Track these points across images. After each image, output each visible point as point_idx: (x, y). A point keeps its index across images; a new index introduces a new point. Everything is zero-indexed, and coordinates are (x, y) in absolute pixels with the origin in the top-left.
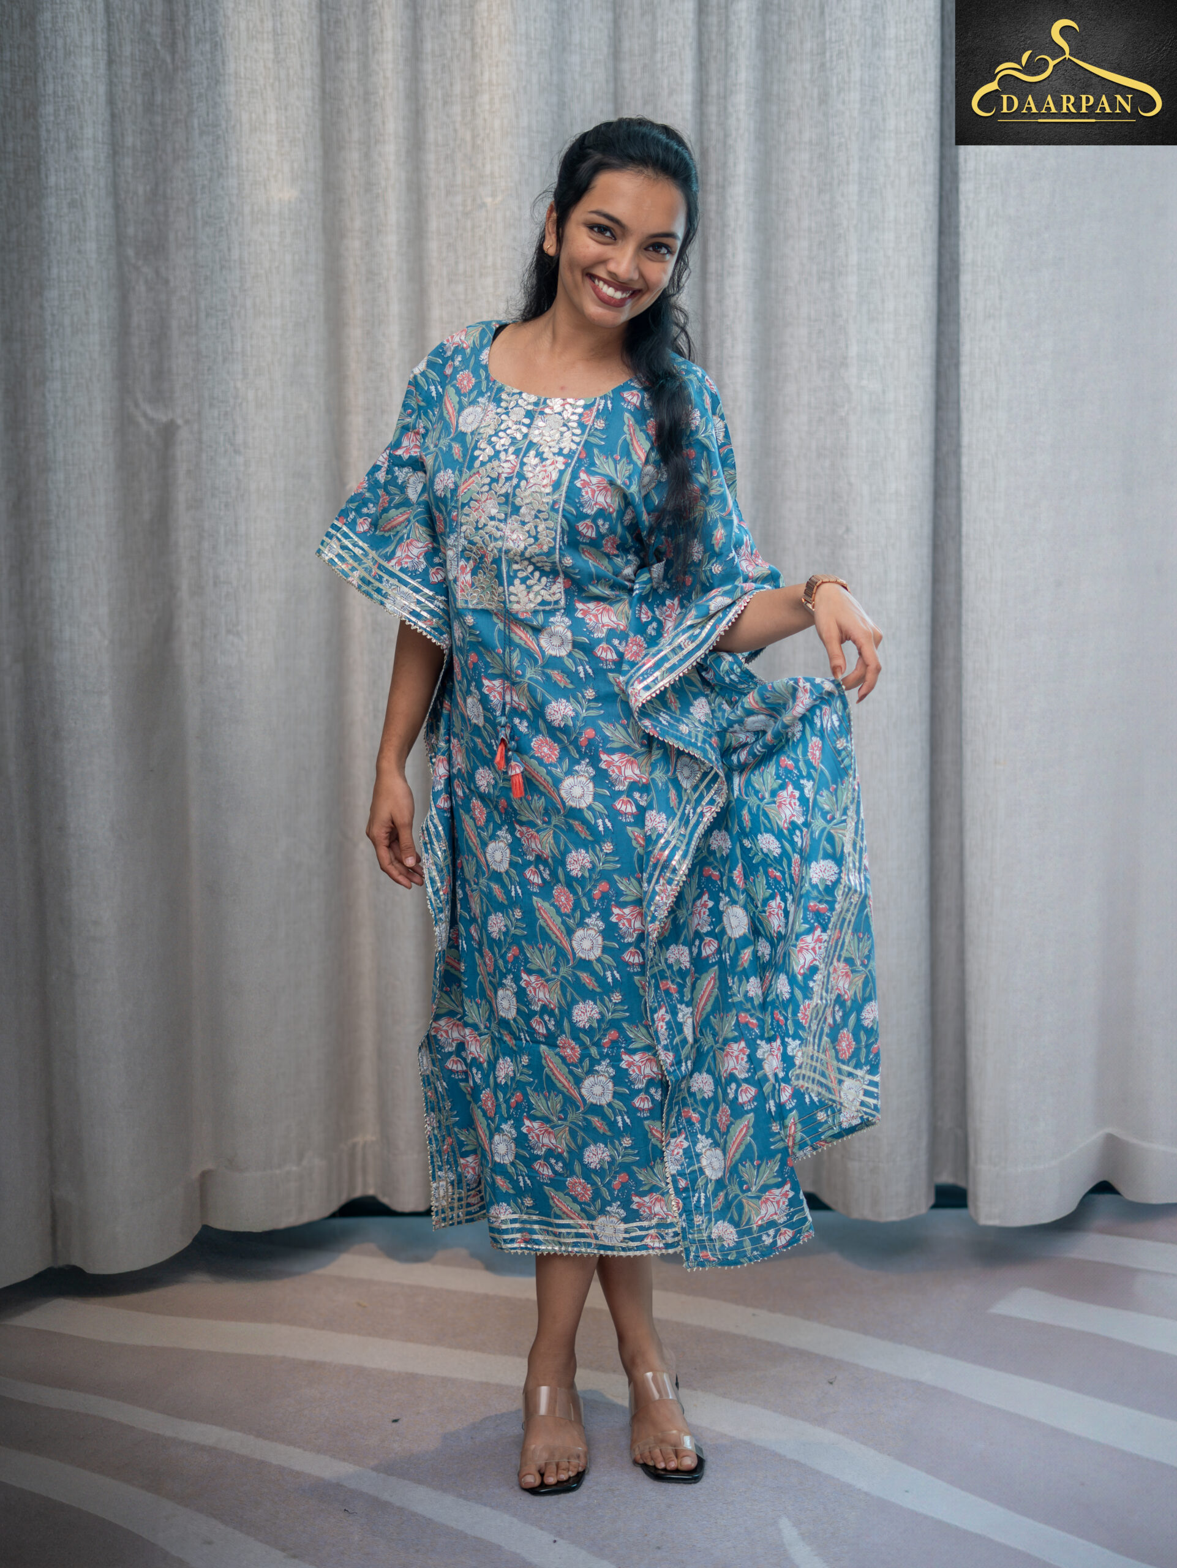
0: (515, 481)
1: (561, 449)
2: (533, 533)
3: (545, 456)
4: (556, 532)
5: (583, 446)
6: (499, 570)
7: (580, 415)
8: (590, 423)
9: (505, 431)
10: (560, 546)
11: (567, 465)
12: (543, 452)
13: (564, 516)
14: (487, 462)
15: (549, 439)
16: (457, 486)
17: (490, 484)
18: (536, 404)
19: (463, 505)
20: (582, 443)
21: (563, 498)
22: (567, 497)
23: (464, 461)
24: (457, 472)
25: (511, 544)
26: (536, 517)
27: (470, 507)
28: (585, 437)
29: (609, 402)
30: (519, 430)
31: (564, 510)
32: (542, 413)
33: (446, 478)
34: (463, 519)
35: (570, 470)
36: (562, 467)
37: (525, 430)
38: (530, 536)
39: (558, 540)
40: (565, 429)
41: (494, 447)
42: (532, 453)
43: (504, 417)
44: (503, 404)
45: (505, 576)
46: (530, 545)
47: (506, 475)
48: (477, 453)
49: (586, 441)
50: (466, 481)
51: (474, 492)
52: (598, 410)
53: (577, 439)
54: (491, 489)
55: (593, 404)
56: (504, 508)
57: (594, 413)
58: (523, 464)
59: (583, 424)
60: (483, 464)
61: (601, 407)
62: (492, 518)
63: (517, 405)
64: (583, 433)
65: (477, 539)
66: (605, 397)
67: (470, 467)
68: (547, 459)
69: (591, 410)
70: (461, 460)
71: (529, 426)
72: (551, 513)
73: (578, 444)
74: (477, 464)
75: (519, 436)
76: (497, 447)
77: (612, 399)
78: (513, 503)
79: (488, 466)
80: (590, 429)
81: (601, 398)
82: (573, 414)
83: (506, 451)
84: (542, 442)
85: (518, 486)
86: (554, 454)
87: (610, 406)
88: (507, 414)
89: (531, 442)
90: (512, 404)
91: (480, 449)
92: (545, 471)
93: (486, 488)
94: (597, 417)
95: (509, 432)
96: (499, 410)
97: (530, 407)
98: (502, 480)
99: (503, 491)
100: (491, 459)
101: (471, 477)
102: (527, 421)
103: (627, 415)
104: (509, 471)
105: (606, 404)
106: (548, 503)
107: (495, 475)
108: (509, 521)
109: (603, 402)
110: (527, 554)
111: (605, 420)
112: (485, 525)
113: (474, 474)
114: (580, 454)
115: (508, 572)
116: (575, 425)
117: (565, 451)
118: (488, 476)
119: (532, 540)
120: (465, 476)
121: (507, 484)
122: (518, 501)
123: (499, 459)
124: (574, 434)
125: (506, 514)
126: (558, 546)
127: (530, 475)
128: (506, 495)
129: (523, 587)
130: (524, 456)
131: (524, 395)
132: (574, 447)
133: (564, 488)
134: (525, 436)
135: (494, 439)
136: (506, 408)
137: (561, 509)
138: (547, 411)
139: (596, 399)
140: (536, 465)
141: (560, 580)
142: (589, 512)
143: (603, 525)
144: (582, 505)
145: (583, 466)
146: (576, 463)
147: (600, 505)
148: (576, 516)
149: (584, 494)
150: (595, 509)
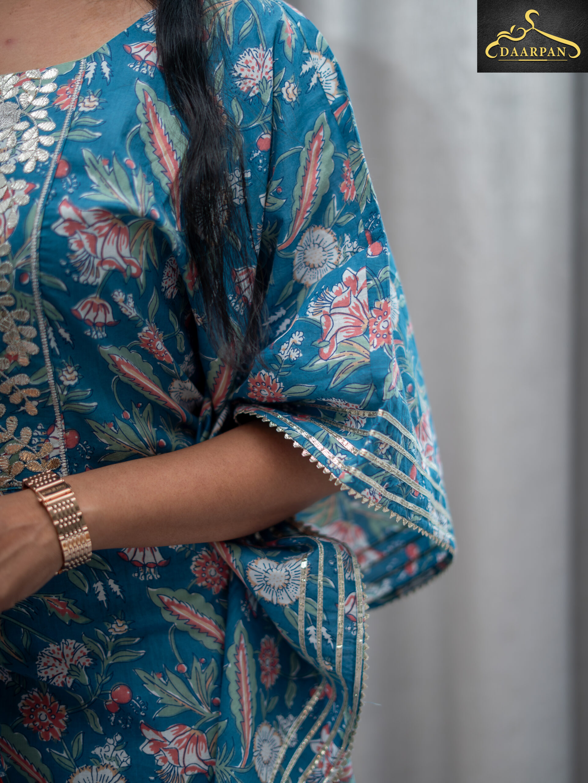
1: (20, 166)
4: (37, 326)
5: (62, 152)
7: (52, 96)
8: (71, 107)
11: (33, 194)
13: (44, 296)
20: (59, 146)
21: (34, 263)
22: (41, 259)
28: (64, 133)
29: (104, 64)
31: (41, 285)
35: (40, 203)
36: (24, 200)
39: (45, 341)
49: (66, 142)
52: (85, 80)
53: (48, 141)
55: (74, 72)
57: (78, 87)
59: (58, 110)
61: (89, 76)
64: (59, 128)
66: (96, 57)
69: (72, 85)
72: (19, 295)
73: (51, 149)
77: (111, 60)
80: (72, 118)
81: (89, 59)
82: (39, 95)
86: (8, 176)
87: (106, 70)
94: (83, 93)
103: (141, 86)
105: (98, 70)
106: (7, 276)
109: (92, 66)
111: (100, 95)
114: (56, 169)
116: (42, 114)
117: (28, 168)
124: (41, 133)
126: (46, 351)
132: (43, 156)
133: (33, 243)
137: (35, 285)
139: (78, 63)
141: (58, 433)
142: (91, 280)
143: (125, 301)
144: (76, 270)
145: (65, 192)
146: (51, 187)
147: (111, 263)
148: (68, 293)
149: (74, 247)
150: (102, 273)
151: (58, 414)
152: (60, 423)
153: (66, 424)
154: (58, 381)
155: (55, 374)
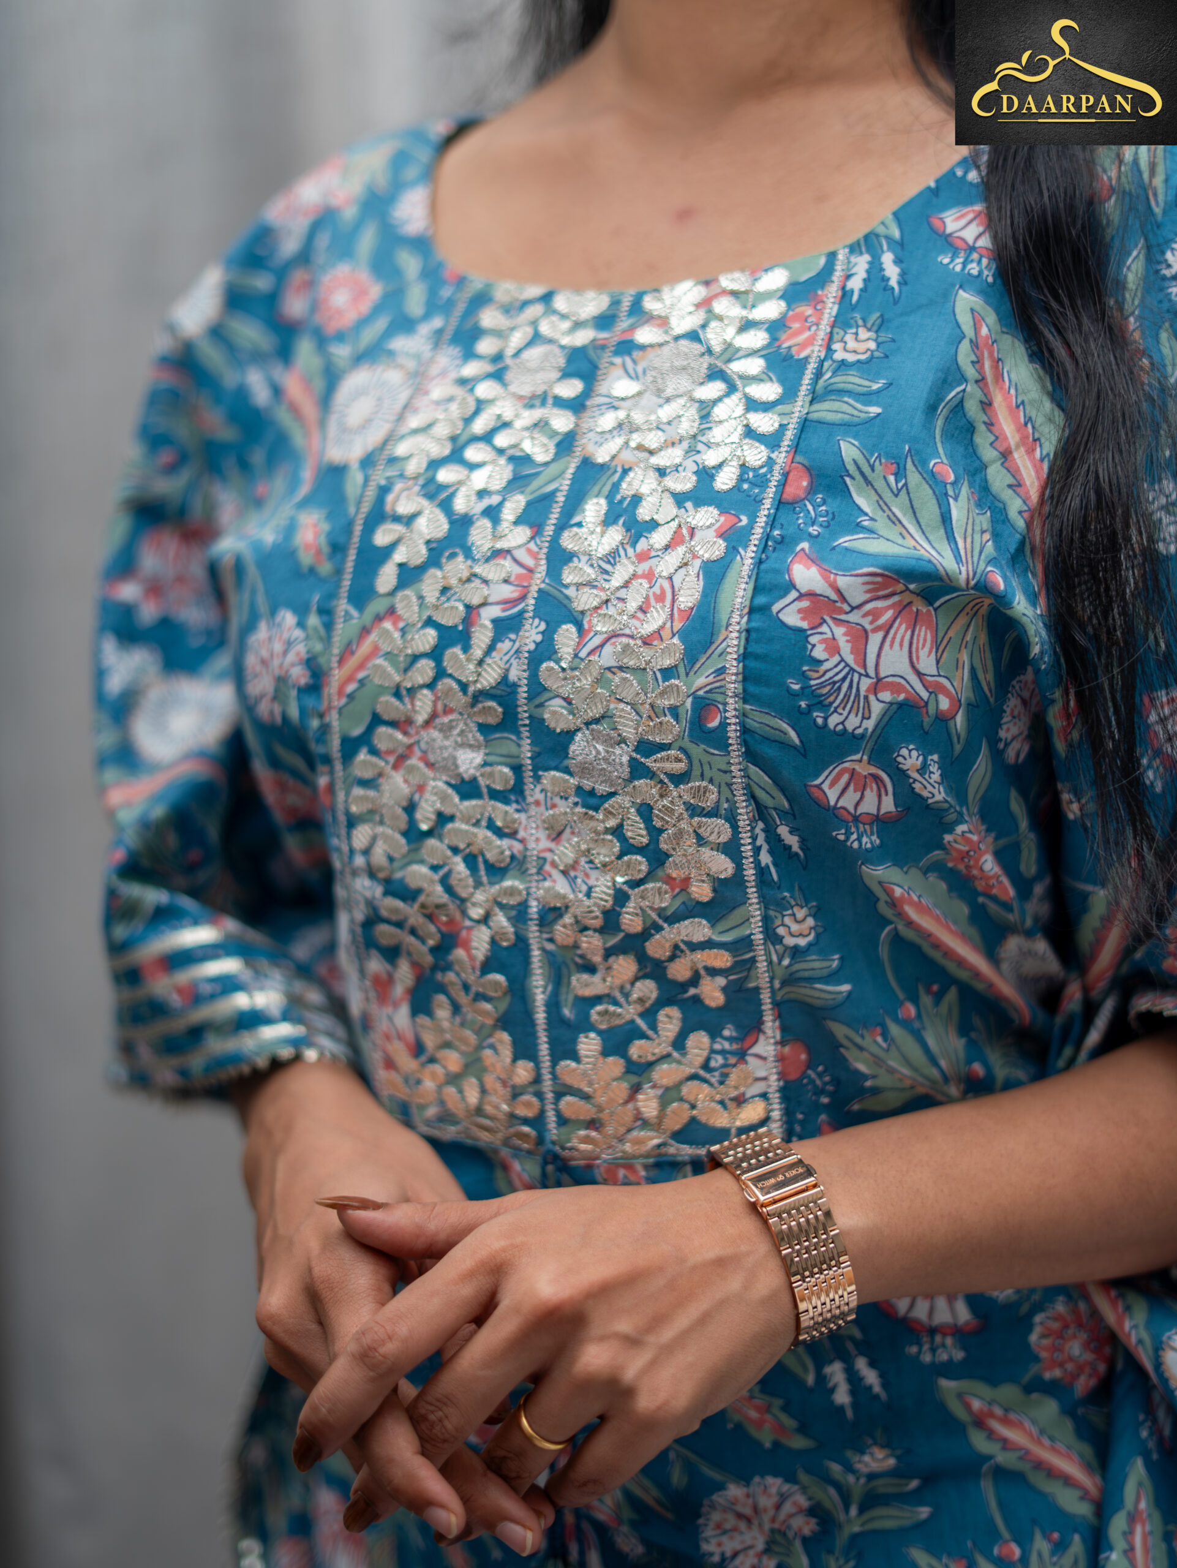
0: (532, 633)
1: (706, 474)
2: (637, 832)
3: (644, 513)
4: (732, 819)
5: (796, 448)
6: (519, 991)
7: (775, 327)
8: (816, 351)
9: (487, 438)
10: (762, 872)
11: (734, 538)
12: (637, 499)
13: (751, 755)
14: (422, 569)
15: (653, 440)
16: (317, 677)
17: (436, 654)
18: (604, 321)
19: (350, 746)
20: (789, 434)
21: (732, 684)
22: (747, 677)
23: (339, 572)
24: (313, 620)
25: (561, 886)
26: (637, 770)
27: (374, 751)
28: (799, 407)
29: (887, 259)
30: (541, 425)
31: (745, 730)
32: (627, 347)
33: (278, 647)
34: (357, 800)
35: (748, 557)
36: (714, 549)
37: (562, 422)
38: (628, 848)
39: (748, 851)
40: (715, 389)
41: (446, 506)
42: (594, 509)
43: (484, 390)
44: (486, 346)
45: (540, 1016)
46: (635, 884)
47: (495, 612)
48: (382, 537)
49: (805, 424)
50: (348, 651)
51: (382, 689)
52: (845, 294)
53: (765, 423)
54: (441, 673)
55: (823, 277)
56: (506, 744)
57: (831, 309)
58: (559, 558)
59: (788, 358)
60: (409, 575)
61: (856, 284)
62: (468, 789)
63: (536, 338)
64: (789, 395)
65: (418, 874)
66: (869, 243)
67: (362, 595)
68: (653, 525)
69: (817, 302)
70: (326, 568)
71: (577, 406)
72: (697, 751)
73: (772, 441)
74: (386, 579)
75: (539, 450)
76: (460, 504)
77: (901, 249)
78: (538, 725)
79: (430, 585)
80: (819, 374)
81: (855, 249)
82: (746, 326)
83: (492, 514)
84: (627, 456)
85: (545, 650)
86: (680, 499)
87: (892, 272)
88: (498, 376)
89: (587, 463)
90: (517, 339)
91: (397, 519)
92: (650, 576)
93: (425, 670)
94: (841, 322)
95: (502, 440)
96: (470, 369)
97: (583, 337)
98: (482, 637)
99: (490, 677)
100: (437, 552)
101: (365, 631)
102: (570, 389)
103: (966, 301)
104: (508, 592)
105: (875, 270)
106: (674, 711)
107: (451, 617)
108: (534, 793)
109: (862, 263)
110: (631, 920)
111: (880, 327)
112: (442, 819)
113: (379, 619)
114: (783, 484)
115: (553, 1006)
116: (755, 366)
117: (725, 480)
118: (430, 622)
119: (640, 863)
120: (342, 631)
121: (505, 646)
122: (557, 717)
123: (468, 554)
124: (753, 405)
125: (517, 769)
126: (750, 873)
127: (585, 600)
128: (504, 692)
129: (615, 1065)
130: (562, 527)
131: (560, 303)
132: (756, 454)
133: (732, 642)
134: (566, 443)
135: (444, 475)
136: (498, 358)
137: (733, 732)
138: (645, 335)
139: (832, 256)
140: (612, 557)
141: (766, 1046)
142: (853, 722)
143: (923, 770)
144: (821, 703)
145: (802, 534)
146: (772, 523)
147: (896, 688)
148: (803, 751)
149: (819, 653)
150: (877, 708)
151: (767, 1006)
152: (770, 1025)
153: (784, 1029)
154: (771, 936)
155: (766, 920)
